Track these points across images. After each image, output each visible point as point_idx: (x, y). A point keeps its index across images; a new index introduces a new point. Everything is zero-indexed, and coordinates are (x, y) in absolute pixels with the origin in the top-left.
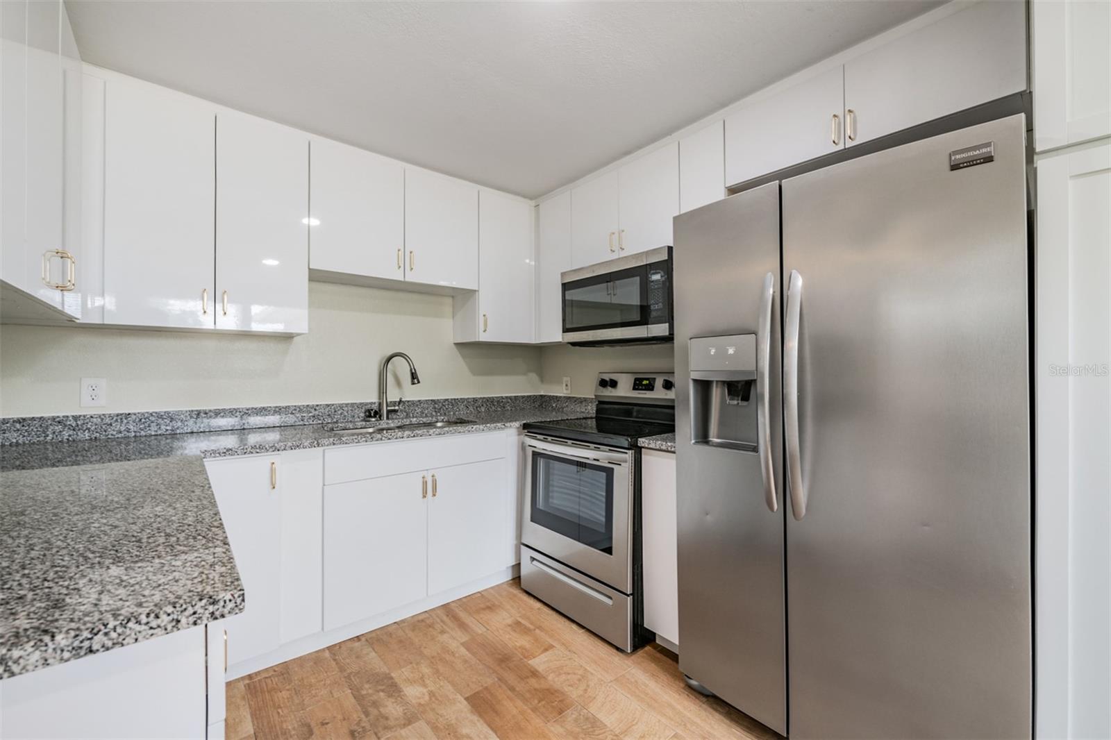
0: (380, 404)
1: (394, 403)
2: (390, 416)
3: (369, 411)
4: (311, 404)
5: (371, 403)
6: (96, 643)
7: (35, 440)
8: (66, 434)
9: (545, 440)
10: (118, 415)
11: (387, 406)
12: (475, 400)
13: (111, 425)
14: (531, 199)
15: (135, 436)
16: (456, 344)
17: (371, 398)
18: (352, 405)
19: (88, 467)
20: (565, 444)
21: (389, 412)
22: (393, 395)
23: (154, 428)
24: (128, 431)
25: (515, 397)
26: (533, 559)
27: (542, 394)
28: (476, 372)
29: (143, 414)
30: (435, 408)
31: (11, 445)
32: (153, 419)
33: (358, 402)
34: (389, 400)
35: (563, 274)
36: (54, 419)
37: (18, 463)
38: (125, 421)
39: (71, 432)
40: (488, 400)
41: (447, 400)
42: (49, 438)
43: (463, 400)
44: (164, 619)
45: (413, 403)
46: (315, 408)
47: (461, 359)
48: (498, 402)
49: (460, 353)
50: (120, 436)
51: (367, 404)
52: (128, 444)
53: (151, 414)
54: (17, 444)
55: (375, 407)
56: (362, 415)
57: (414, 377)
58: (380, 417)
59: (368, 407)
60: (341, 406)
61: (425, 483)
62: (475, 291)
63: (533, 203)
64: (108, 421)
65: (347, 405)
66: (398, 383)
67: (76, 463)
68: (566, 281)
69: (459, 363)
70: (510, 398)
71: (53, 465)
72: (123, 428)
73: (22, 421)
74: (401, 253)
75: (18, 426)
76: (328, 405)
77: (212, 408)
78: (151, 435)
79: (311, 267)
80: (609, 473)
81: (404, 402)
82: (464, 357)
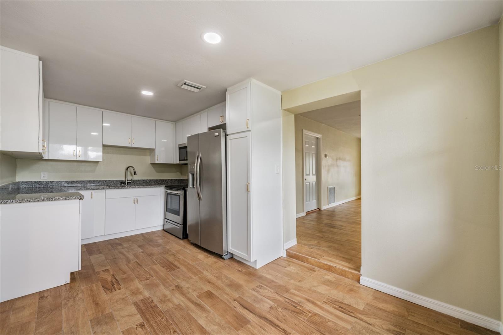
0: (125, 181)
1: (129, 180)
2: (128, 184)
3: (122, 182)
4: (104, 180)
5: (123, 180)
6: (67, 198)
7: (30, 187)
8: (37, 186)
9: (169, 190)
10: (50, 181)
11: (127, 181)
12: (157, 180)
13: (49, 184)
14: (174, 122)
15: (55, 187)
16: (151, 164)
17: (123, 179)
18: (117, 180)
19: (43, 194)
20: (172, 190)
21: (128, 183)
22: (129, 178)
23: (60, 185)
24: (53, 185)
25: (171, 179)
26: (167, 222)
27: (182, 179)
28: (157, 172)
29: (57, 181)
30: (143, 182)
31: (24, 188)
32: (59, 182)
33: (118, 180)
34: (128, 179)
35: (179, 145)
36: (34, 182)
37: (26, 192)
38: (52, 183)
39: (39, 185)
40: (162, 180)
41: (148, 180)
42: (33, 187)
43: (153, 180)
44: (75, 197)
45: (136, 180)
46: (105, 181)
47: (152, 168)
48: (165, 181)
49: (153, 166)
50: (51, 186)
51: (121, 180)
52: (53, 189)
53: (59, 181)
54: (26, 188)
55: (124, 181)
56: (120, 183)
57: (135, 173)
58: (125, 184)
59: (122, 181)
60: (113, 181)
61: (134, 200)
62: (154, 149)
63: (174, 123)
64: (48, 183)
65: (115, 180)
66: (132, 175)
67: (40, 193)
68: (180, 147)
69: (152, 169)
70: (170, 180)
71: (34, 193)
72: (52, 185)
73: (27, 182)
74: (130, 140)
75: (26, 183)
76: (109, 180)
77: (76, 180)
78: (59, 187)
79: (103, 144)
80: (179, 196)
81: (133, 180)
82: (153, 167)
